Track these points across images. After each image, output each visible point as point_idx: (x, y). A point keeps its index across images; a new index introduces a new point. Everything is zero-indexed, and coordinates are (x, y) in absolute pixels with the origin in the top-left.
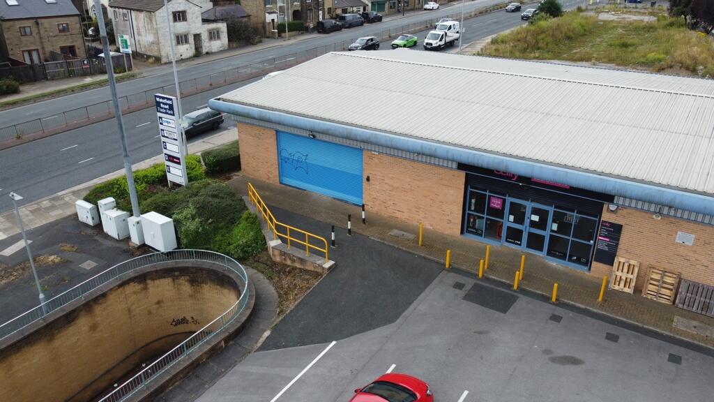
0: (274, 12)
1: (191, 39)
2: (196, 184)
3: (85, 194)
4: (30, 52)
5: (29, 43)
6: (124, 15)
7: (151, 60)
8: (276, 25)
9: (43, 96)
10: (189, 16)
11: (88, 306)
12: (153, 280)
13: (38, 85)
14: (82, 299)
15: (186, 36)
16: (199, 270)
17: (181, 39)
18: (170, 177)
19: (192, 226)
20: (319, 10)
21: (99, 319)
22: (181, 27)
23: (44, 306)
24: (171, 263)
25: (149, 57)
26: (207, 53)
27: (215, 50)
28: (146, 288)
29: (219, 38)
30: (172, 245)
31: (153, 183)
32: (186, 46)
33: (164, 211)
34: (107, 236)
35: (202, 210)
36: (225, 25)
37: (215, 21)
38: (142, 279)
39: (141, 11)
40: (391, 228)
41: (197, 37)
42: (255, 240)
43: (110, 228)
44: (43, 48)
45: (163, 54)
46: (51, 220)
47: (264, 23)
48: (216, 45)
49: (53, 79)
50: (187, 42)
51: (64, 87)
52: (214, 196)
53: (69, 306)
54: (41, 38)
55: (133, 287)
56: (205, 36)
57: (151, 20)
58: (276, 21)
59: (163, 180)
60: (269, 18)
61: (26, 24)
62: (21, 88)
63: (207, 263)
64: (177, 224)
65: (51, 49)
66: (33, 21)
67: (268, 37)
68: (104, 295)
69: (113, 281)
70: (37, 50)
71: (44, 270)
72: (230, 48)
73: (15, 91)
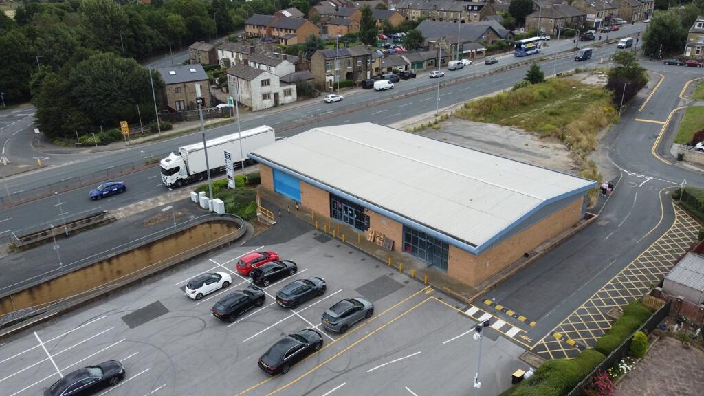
0: (332, 75)
1: (272, 96)
2: (238, 189)
3: (195, 189)
4: (179, 102)
5: (180, 96)
6: (234, 79)
7: (247, 109)
8: (333, 83)
9: (184, 132)
10: (271, 83)
11: (190, 229)
12: (214, 224)
13: (182, 124)
14: (188, 226)
15: (269, 94)
16: (230, 222)
17: (265, 96)
18: (229, 185)
19: (231, 205)
20: (367, 71)
21: (193, 235)
22: (266, 89)
23: (175, 226)
24: (221, 218)
25: (246, 106)
26: (282, 104)
27: (287, 102)
28: (210, 227)
29: (291, 94)
30: (223, 212)
31: (222, 187)
32: (269, 100)
33: (222, 198)
34: (201, 207)
35: (236, 199)
36: (295, 86)
37: (289, 83)
38: (209, 223)
39: (243, 79)
40: (306, 213)
41: (276, 95)
42: (253, 213)
43: (202, 204)
44: (187, 100)
45: (254, 106)
46: (181, 199)
47: (324, 82)
48: (288, 99)
49: (190, 120)
50: (269, 98)
51: (195, 127)
52: (243, 194)
53: (183, 228)
54: (186, 94)
55: (206, 225)
56: (281, 94)
57: (248, 85)
58: (333, 80)
59: (226, 186)
60: (328, 79)
61: (179, 86)
62: (174, 126)
63: (234, 219)
64: (226, 204)
65: (191, 100)
66: (182, 84)
67: (327, 92)
68: (195, 226)
69: (199, 222)
70: (183, 101)
71: (177, 217)
72: (298, 101)
73: (170, 128)
